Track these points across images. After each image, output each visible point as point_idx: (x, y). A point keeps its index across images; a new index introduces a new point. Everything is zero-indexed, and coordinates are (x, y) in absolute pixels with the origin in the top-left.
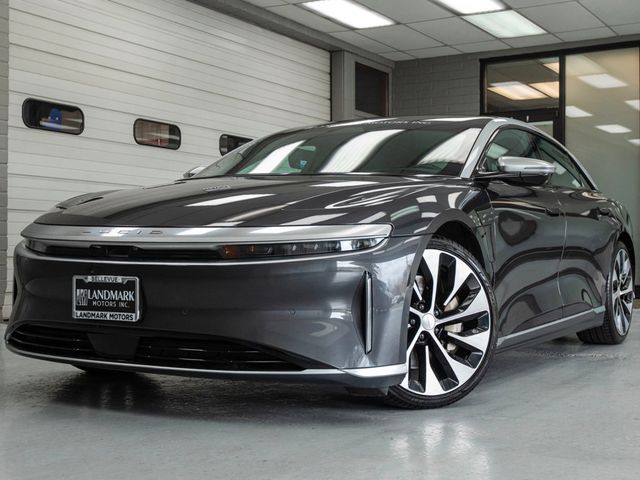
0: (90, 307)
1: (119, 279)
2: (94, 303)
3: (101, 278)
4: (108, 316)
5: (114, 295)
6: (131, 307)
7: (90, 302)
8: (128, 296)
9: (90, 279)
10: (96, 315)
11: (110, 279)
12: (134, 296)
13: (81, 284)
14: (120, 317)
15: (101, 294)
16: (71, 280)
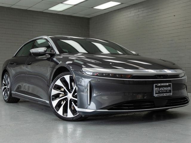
0: (159, 93)
1: (167, 84)
2: (160, 92)
3: (162, 84)
4: (165, 95)
5: (165, 89)
6: (170, 91)
7: (159, 91)
8: (169, 88)
9: (159, 85)
10: (161, 95)
11: (165, 84)
12: (171, 88)
13: (156, 87)
14: (168, 94)
15: (162, 89)
16: (153, 85)
